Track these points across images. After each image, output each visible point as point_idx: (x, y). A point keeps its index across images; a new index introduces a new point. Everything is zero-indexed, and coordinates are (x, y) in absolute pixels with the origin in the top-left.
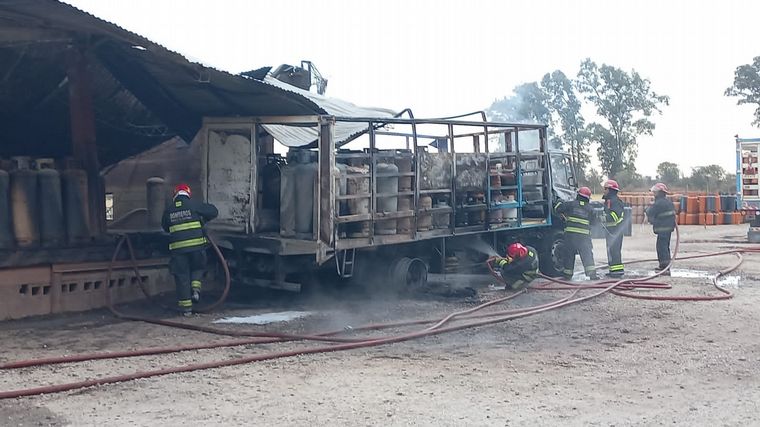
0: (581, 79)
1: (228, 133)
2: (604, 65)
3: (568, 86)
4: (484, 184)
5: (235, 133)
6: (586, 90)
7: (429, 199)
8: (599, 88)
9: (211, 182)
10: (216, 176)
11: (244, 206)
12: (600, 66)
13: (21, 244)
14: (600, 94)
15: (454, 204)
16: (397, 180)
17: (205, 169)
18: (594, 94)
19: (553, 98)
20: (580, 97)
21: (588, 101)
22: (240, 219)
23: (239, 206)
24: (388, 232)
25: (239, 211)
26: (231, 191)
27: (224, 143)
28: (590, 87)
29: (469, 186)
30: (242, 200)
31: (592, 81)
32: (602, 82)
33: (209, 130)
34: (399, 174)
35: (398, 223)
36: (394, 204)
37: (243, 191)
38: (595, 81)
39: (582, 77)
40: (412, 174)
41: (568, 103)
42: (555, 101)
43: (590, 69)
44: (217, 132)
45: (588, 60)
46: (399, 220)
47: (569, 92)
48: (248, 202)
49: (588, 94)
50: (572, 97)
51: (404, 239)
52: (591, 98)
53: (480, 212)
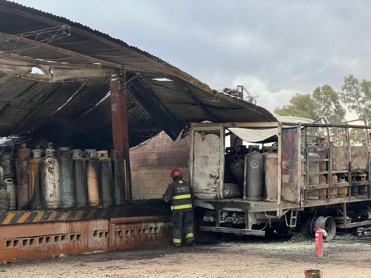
0: (345, 92)
1: (206, 133)
2: (364, 80)
3: (334, 98)
4: (367, 167)
5: (211, 133)
6: (349, 101)
7: (336, 177)
8: (360, 99)
9: (196, 165)
10: (198, 161)
11: (216, 181)
12: (360, 82)
13: (92, 205)
14: (361, 104)
15: (350, 181)
16: (318, 163)
17: (192, 157)
18: (356, 104)
19: (323, 107)
20: (344, 106)
21: (351, 110)
22: (213, 189)
23: (212, 181)
24: (313, 198)
25: (212, 184)
26: (207, 171)
27: (203, 140)
28: (353, 99)
29: (359, 168)
30: (215, 177)
31: (354, 93)
32: (363, 94)
33: (195, 131)
34: (320, 160)
35: (319, 193)
36: (317, 180)
37: (215, 171)
38: (357, 94)
39: (346, 90)
40: (327, 160)
41: (335, 110)
42: (324, 110)
43: (353, 84)
44: (200, 132)
45: (351, 77)
46: (320, 190)
47: (335, 102)
48: (218, 178)
49: (351, 104)
50: (338, 107)
51: (322, 203)
52: (354, 107)
53: (365, 186)
